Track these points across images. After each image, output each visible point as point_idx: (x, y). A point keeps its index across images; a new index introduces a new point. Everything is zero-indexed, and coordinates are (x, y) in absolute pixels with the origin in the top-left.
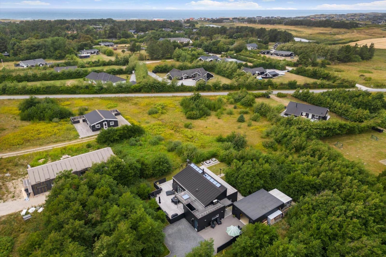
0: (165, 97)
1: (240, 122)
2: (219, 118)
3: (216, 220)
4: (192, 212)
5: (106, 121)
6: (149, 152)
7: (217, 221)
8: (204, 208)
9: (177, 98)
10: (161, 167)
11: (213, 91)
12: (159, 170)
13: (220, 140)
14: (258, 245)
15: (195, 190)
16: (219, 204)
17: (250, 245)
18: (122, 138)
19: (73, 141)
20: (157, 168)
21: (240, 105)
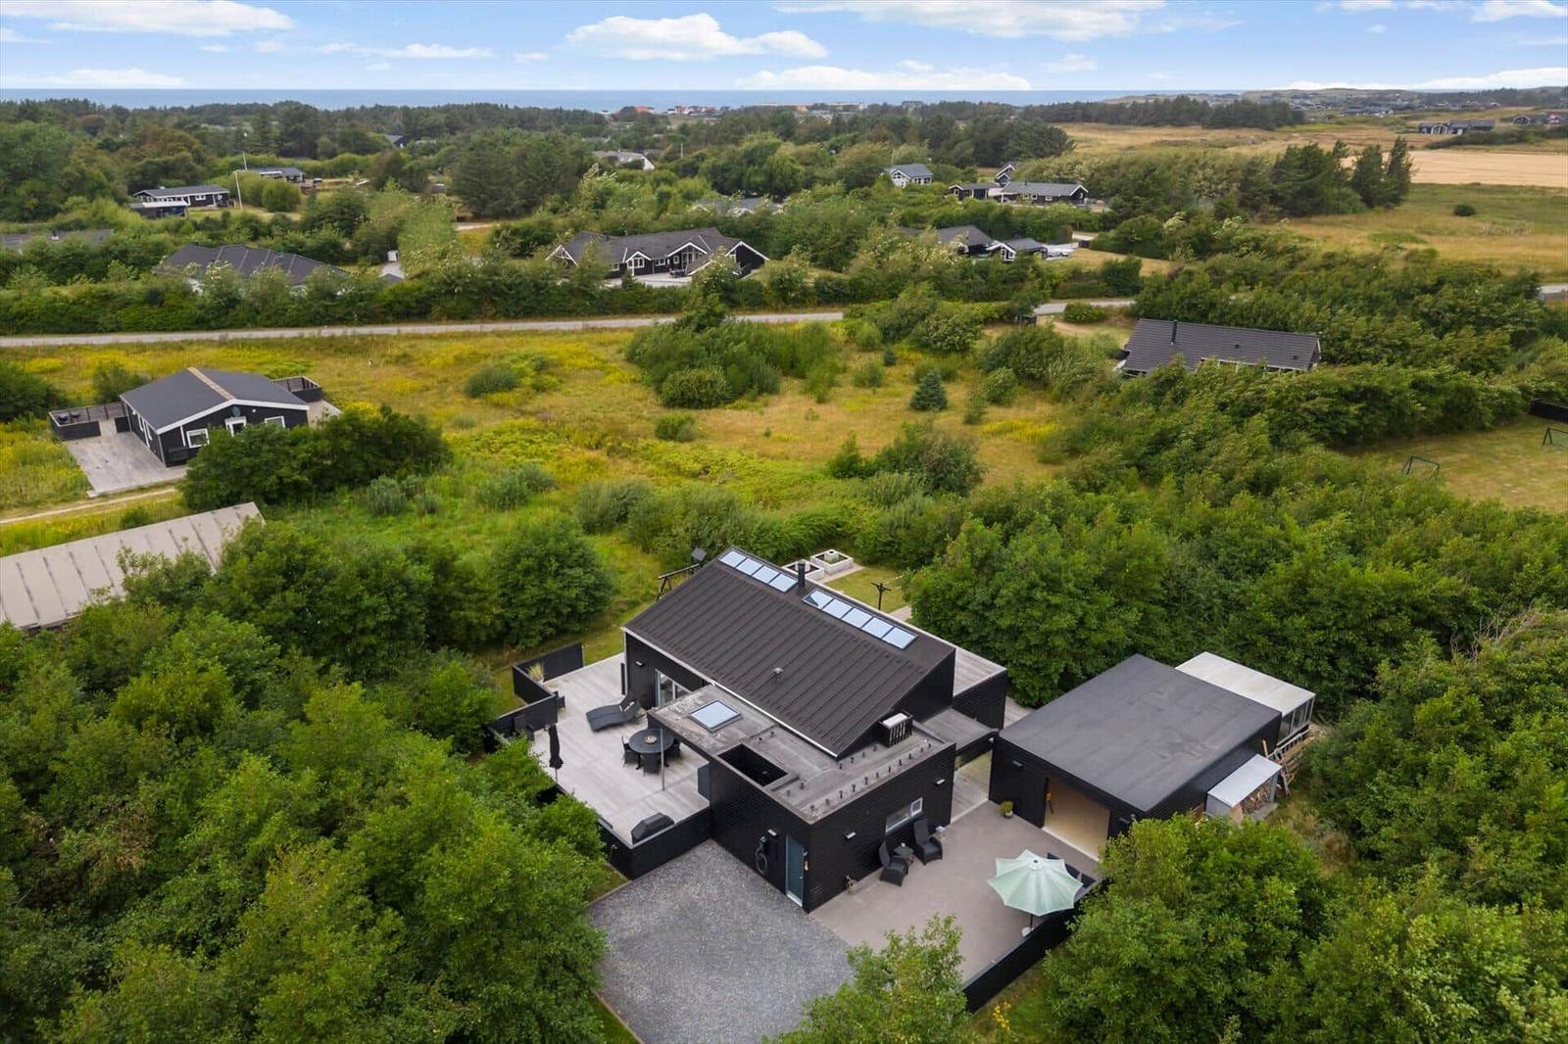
0: (546, 334)
1: (924, 408)
2: (821, 401)
3: (907, 834)
4: (766, 790)
5: (245, 411)
6: (476, 538)
7: (912, 843)
8: (832, 768)
9: (608, 336)
10: (551, 584)
11: (776, 311)
12: (545, 601)
13: (848, 468)
14: (1236, 946)
15: (765, 677)
16: (914, 738)
17: (1181, 952)
18: (327, 483)
20: (532, 592)
21: (910, 349)
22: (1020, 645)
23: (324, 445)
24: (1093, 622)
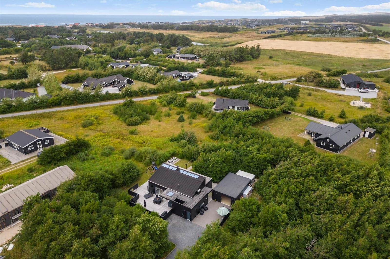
0: (92, 108)
1: (180, 121)
2: (160, 121)
3: (203, 207)
4: (183, 205)
5: (41, 140)
6: (106, 163)
8: (191, 199)
9: (106, 107)
10: (131, 174)
11: (141, 97)
12: (130, 177)
13: (173, 140)
14: (250, 215)
15: (176, 187)
16: (202, 192)
17: (244, 217)
18: (69, 155)
19: (5, 168)
21: (174, 106)
22: (212, 173)
23: (68, 148)
24: (223, 168)
